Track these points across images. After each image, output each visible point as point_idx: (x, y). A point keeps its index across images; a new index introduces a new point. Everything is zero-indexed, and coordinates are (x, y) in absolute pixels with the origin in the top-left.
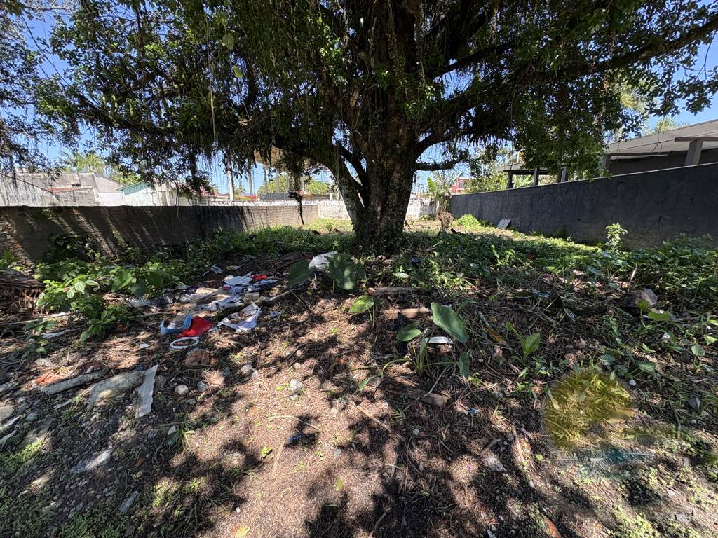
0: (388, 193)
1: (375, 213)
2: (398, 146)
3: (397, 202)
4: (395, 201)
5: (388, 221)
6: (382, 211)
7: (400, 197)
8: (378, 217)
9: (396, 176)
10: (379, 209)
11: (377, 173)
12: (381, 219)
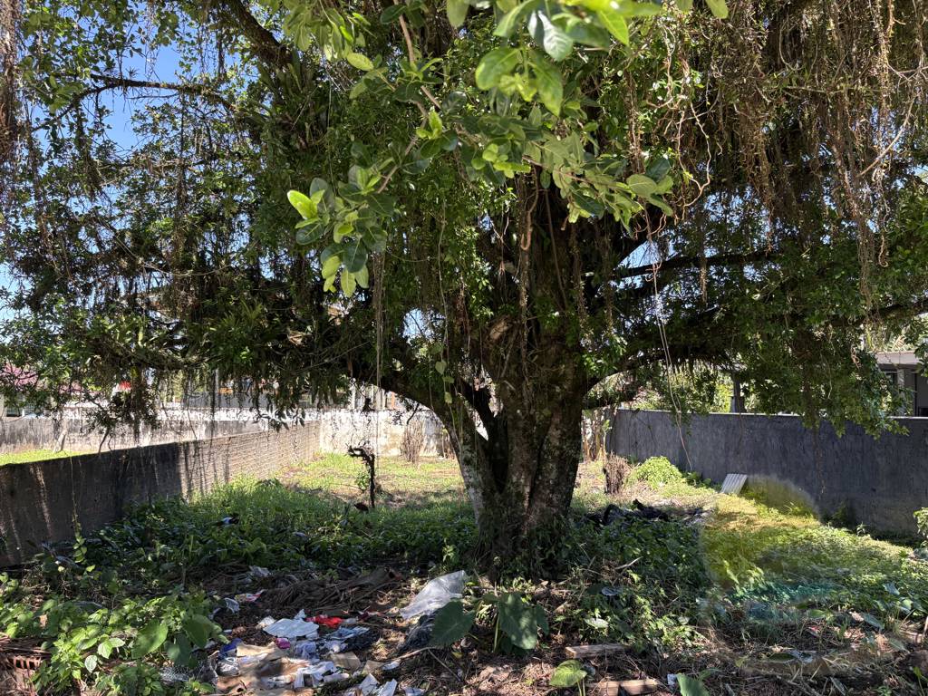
0: (541, 461)
1: (520, 496)
2: (558, 389)
3: (558, 478)
4: (553, 475)
5: (542, 511)
6: (531, 494)
7: (561, 469)
8: (526, 504)
9: (554, 434)
10: (527, 490)
11: (525, 430)
12: (530, 505)
